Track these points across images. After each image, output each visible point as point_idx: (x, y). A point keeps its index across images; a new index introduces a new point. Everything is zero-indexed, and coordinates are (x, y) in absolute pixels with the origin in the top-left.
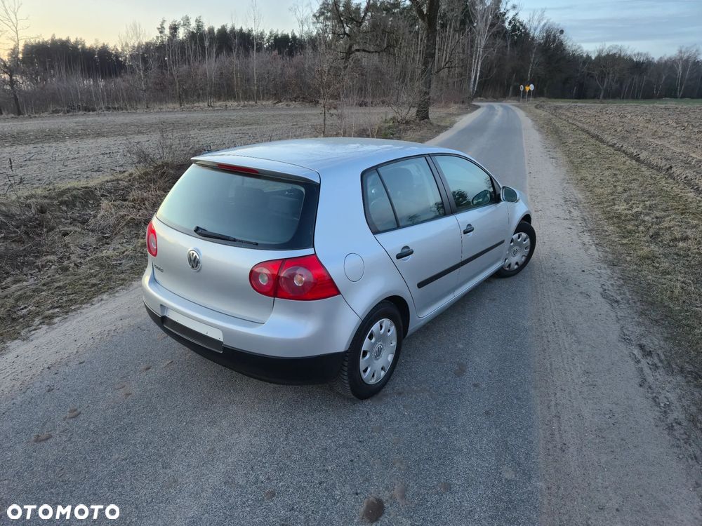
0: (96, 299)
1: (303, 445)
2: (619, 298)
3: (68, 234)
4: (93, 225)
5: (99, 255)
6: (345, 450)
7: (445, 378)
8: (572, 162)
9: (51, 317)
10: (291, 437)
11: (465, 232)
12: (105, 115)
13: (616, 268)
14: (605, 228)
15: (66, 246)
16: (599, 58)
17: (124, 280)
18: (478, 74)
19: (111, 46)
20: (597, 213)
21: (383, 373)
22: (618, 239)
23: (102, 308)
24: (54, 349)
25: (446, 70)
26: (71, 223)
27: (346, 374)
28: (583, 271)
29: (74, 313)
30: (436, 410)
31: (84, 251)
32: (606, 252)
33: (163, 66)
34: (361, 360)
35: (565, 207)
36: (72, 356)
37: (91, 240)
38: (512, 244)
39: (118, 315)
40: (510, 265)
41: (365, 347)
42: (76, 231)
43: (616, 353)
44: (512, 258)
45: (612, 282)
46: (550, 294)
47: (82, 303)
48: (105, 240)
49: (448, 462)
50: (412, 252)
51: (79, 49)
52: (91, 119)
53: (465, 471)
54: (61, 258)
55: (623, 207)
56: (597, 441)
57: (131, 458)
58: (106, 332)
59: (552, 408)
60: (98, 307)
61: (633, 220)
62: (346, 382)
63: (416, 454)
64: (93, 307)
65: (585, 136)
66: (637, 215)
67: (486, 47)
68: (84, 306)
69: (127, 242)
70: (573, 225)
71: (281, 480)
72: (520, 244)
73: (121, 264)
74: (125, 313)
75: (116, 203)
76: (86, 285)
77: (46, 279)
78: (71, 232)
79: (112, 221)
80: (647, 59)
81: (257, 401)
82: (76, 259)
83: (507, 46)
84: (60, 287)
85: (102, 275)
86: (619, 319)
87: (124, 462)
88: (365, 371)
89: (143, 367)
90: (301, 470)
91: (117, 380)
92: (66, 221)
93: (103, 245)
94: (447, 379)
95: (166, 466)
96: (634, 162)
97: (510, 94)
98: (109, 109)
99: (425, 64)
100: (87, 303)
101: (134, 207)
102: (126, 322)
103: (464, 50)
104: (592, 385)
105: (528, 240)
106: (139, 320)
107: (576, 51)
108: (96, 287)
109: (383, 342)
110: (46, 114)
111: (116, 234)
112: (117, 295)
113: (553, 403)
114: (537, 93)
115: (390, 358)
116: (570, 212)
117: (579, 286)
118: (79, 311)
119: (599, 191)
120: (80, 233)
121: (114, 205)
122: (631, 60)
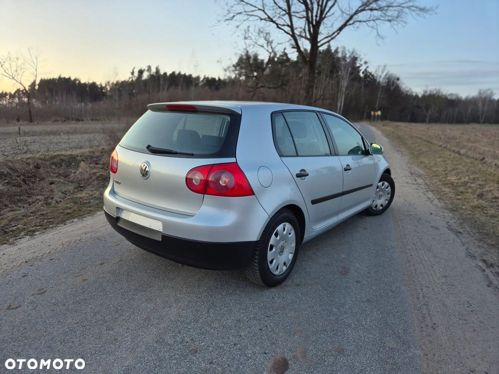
0: (68, 221)
1: (222, 317)
2: (461, 230)
3: (54, 183)
4: (72, 178)
5: (75, 196)
6: (255, 322)
7: (333, 276)
8: (413, 153)
9: (34, 231)
10: (212, 311)
11: (346, 170)
12: (89, 124)
13: (456, 213)
14: (443, 190)
15: (52, 191)
16: (424, 96)
17: (91, 211)
18: (342, 104)
19: (98, 83)
20: (435, 181)
21: (285, 268)
22: (453, 196)
23: (73, 226)
24: (32, 251)
25: (321, 100)
26: (57, 177)
27: (257, 261)
28: (431, 214)
29: (51, 229)
30: (327, 297)
31: (64, 195)
32: (447, 203)
33: (131, 95)
34: (268, 252)
35: (412, 178)
36: (45, 255)
37: (71, 187)
38: (378, 190)
39: (84, 231)
40: (376, 206)
41: (271, 242)
42: (60, 182)
43: (465, 265)
44: (378, 200)
45: (454, 221)
46: (408, 226)
47: (58, 223)
48: (80, 188)
49: (339, 334)
50: (308, 175)
51: (76, 84)
52: (79, 126)
53: (354, 340)
54: (47, 198)
55: (454, 179)
56: (461, 323)
57: (82, 322)
58: (73, 241)
59: (421, 299)
60: (69, 226)
61: (462, 186)
62: (257, 268)
63: (314, 327)
64: (66, 226)
65: (419, 141)
66: (465, 183)
67: (347, 87)
68: (59, 225)
69: (95, 190)
70: (419, 187)
71: (203, 341)
72: (383, 190)
73: (89, 202)
74: (88, 230)
75: (91, 165)
76: (62, 213)
77: (34, 209)
78: (56, 181)
79: (86, 176)
80: (457, 97)
81: (185, 286)
82: (57, 199)
83: (361, 87)
84: (43, 215)
85: (75, 208)
86: (463, 244)
87: (75, 325)
88: (271, 262)
89: (98, 262)
90: (219, 335)
91: (77, 271)
92: (54, 175)
93: (78, 191)
94: (335, 277)
95: (109, 329)
96: (457, 155)
97: (365, 117)
98: (92, 120)
99: (308, 92)
100: (62, 224)
101: (103, 168)
102: (89, 235)
103: (332, 88)
104: (450, 285)
105: (389, 188)
106: (99, 234)
107: (408, 91)
108: (69, 215)
109: (286, 242)
110: (49, 122)
111: (89, 185)
112: (84, 219)
113: (421, 295)
114: (383, 118)
115: (291, 256)
116: (416, 180)
117: (430, 223)
118: (54, 228)
119: (435, 169)
120: (63, 183)
121: (90, 167)
122: (446, 98)
